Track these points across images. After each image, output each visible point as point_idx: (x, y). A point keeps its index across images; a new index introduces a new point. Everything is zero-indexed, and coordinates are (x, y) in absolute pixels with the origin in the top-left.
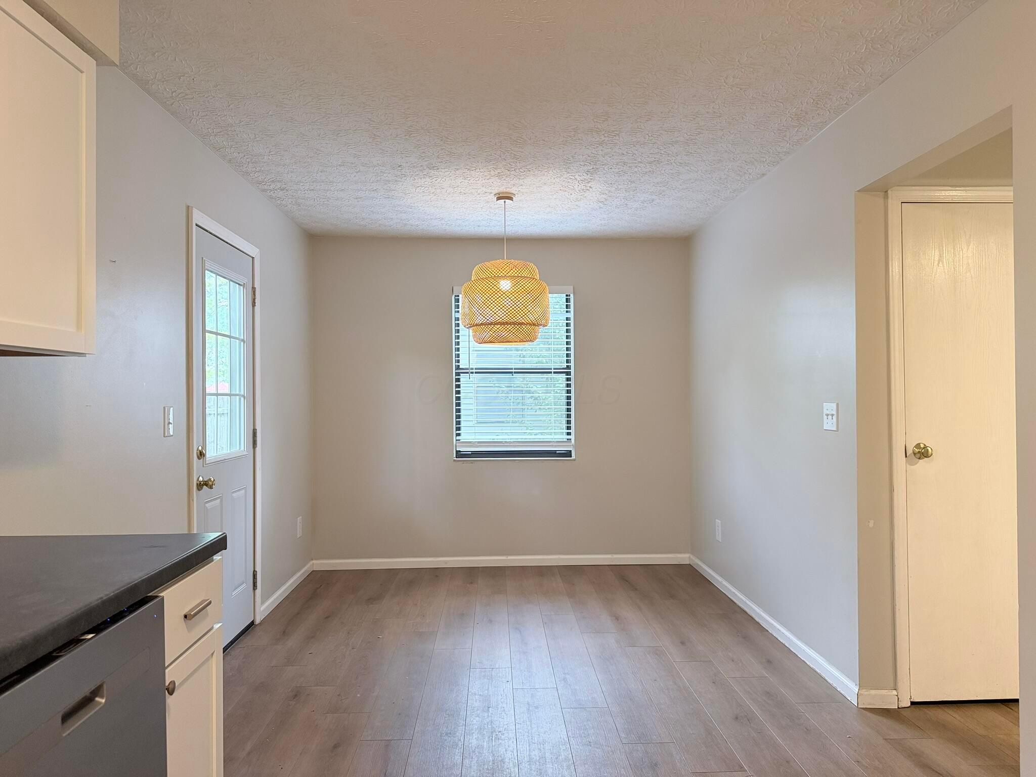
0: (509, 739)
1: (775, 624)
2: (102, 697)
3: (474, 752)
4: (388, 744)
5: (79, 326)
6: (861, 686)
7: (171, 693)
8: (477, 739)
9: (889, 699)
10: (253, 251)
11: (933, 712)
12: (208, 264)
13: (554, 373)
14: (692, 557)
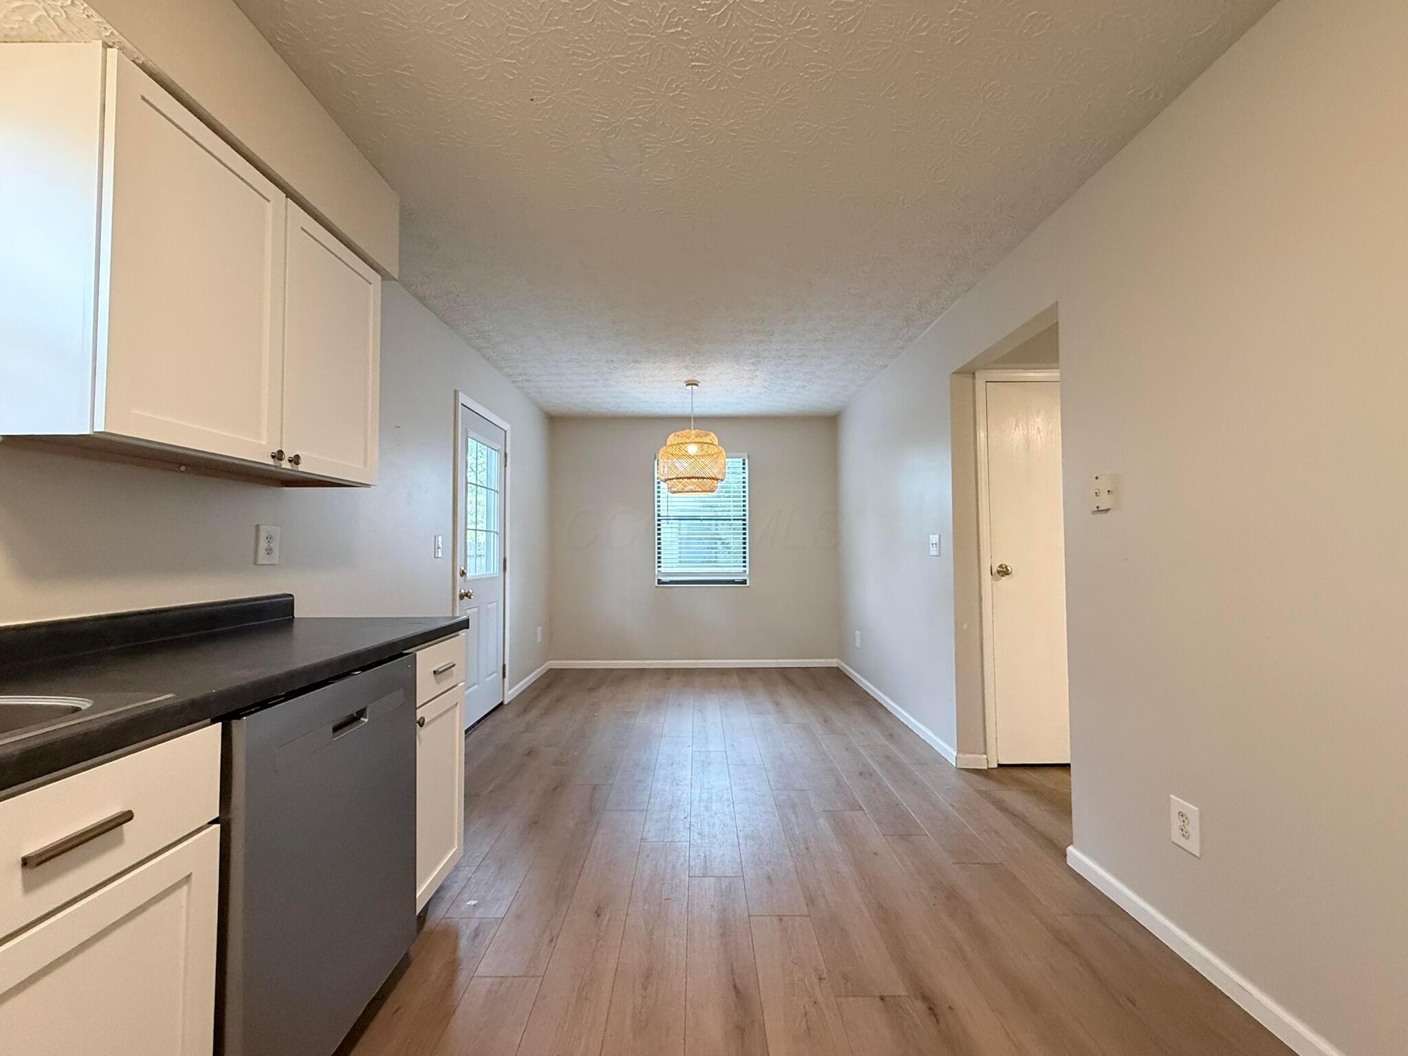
0: (686, 785)
1: (900, 709)
2: (366, 718)
3: (658, 794)
4: (595, 787)
5: (365, 463)
6: (958, 752)
7: (421, 726)
8: (662, 785)
9: (981, 762)
10: (506, 426)
11: (1015, 772)
12: (471, 434)
13: (734, 519)
14: (839, 661)
